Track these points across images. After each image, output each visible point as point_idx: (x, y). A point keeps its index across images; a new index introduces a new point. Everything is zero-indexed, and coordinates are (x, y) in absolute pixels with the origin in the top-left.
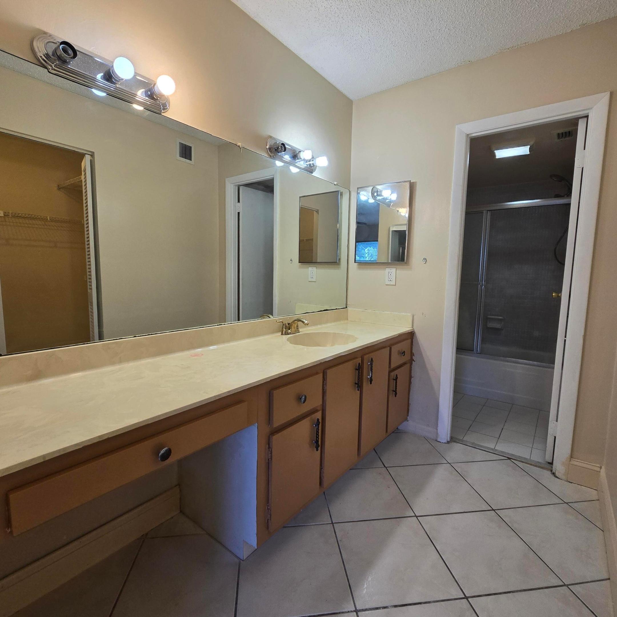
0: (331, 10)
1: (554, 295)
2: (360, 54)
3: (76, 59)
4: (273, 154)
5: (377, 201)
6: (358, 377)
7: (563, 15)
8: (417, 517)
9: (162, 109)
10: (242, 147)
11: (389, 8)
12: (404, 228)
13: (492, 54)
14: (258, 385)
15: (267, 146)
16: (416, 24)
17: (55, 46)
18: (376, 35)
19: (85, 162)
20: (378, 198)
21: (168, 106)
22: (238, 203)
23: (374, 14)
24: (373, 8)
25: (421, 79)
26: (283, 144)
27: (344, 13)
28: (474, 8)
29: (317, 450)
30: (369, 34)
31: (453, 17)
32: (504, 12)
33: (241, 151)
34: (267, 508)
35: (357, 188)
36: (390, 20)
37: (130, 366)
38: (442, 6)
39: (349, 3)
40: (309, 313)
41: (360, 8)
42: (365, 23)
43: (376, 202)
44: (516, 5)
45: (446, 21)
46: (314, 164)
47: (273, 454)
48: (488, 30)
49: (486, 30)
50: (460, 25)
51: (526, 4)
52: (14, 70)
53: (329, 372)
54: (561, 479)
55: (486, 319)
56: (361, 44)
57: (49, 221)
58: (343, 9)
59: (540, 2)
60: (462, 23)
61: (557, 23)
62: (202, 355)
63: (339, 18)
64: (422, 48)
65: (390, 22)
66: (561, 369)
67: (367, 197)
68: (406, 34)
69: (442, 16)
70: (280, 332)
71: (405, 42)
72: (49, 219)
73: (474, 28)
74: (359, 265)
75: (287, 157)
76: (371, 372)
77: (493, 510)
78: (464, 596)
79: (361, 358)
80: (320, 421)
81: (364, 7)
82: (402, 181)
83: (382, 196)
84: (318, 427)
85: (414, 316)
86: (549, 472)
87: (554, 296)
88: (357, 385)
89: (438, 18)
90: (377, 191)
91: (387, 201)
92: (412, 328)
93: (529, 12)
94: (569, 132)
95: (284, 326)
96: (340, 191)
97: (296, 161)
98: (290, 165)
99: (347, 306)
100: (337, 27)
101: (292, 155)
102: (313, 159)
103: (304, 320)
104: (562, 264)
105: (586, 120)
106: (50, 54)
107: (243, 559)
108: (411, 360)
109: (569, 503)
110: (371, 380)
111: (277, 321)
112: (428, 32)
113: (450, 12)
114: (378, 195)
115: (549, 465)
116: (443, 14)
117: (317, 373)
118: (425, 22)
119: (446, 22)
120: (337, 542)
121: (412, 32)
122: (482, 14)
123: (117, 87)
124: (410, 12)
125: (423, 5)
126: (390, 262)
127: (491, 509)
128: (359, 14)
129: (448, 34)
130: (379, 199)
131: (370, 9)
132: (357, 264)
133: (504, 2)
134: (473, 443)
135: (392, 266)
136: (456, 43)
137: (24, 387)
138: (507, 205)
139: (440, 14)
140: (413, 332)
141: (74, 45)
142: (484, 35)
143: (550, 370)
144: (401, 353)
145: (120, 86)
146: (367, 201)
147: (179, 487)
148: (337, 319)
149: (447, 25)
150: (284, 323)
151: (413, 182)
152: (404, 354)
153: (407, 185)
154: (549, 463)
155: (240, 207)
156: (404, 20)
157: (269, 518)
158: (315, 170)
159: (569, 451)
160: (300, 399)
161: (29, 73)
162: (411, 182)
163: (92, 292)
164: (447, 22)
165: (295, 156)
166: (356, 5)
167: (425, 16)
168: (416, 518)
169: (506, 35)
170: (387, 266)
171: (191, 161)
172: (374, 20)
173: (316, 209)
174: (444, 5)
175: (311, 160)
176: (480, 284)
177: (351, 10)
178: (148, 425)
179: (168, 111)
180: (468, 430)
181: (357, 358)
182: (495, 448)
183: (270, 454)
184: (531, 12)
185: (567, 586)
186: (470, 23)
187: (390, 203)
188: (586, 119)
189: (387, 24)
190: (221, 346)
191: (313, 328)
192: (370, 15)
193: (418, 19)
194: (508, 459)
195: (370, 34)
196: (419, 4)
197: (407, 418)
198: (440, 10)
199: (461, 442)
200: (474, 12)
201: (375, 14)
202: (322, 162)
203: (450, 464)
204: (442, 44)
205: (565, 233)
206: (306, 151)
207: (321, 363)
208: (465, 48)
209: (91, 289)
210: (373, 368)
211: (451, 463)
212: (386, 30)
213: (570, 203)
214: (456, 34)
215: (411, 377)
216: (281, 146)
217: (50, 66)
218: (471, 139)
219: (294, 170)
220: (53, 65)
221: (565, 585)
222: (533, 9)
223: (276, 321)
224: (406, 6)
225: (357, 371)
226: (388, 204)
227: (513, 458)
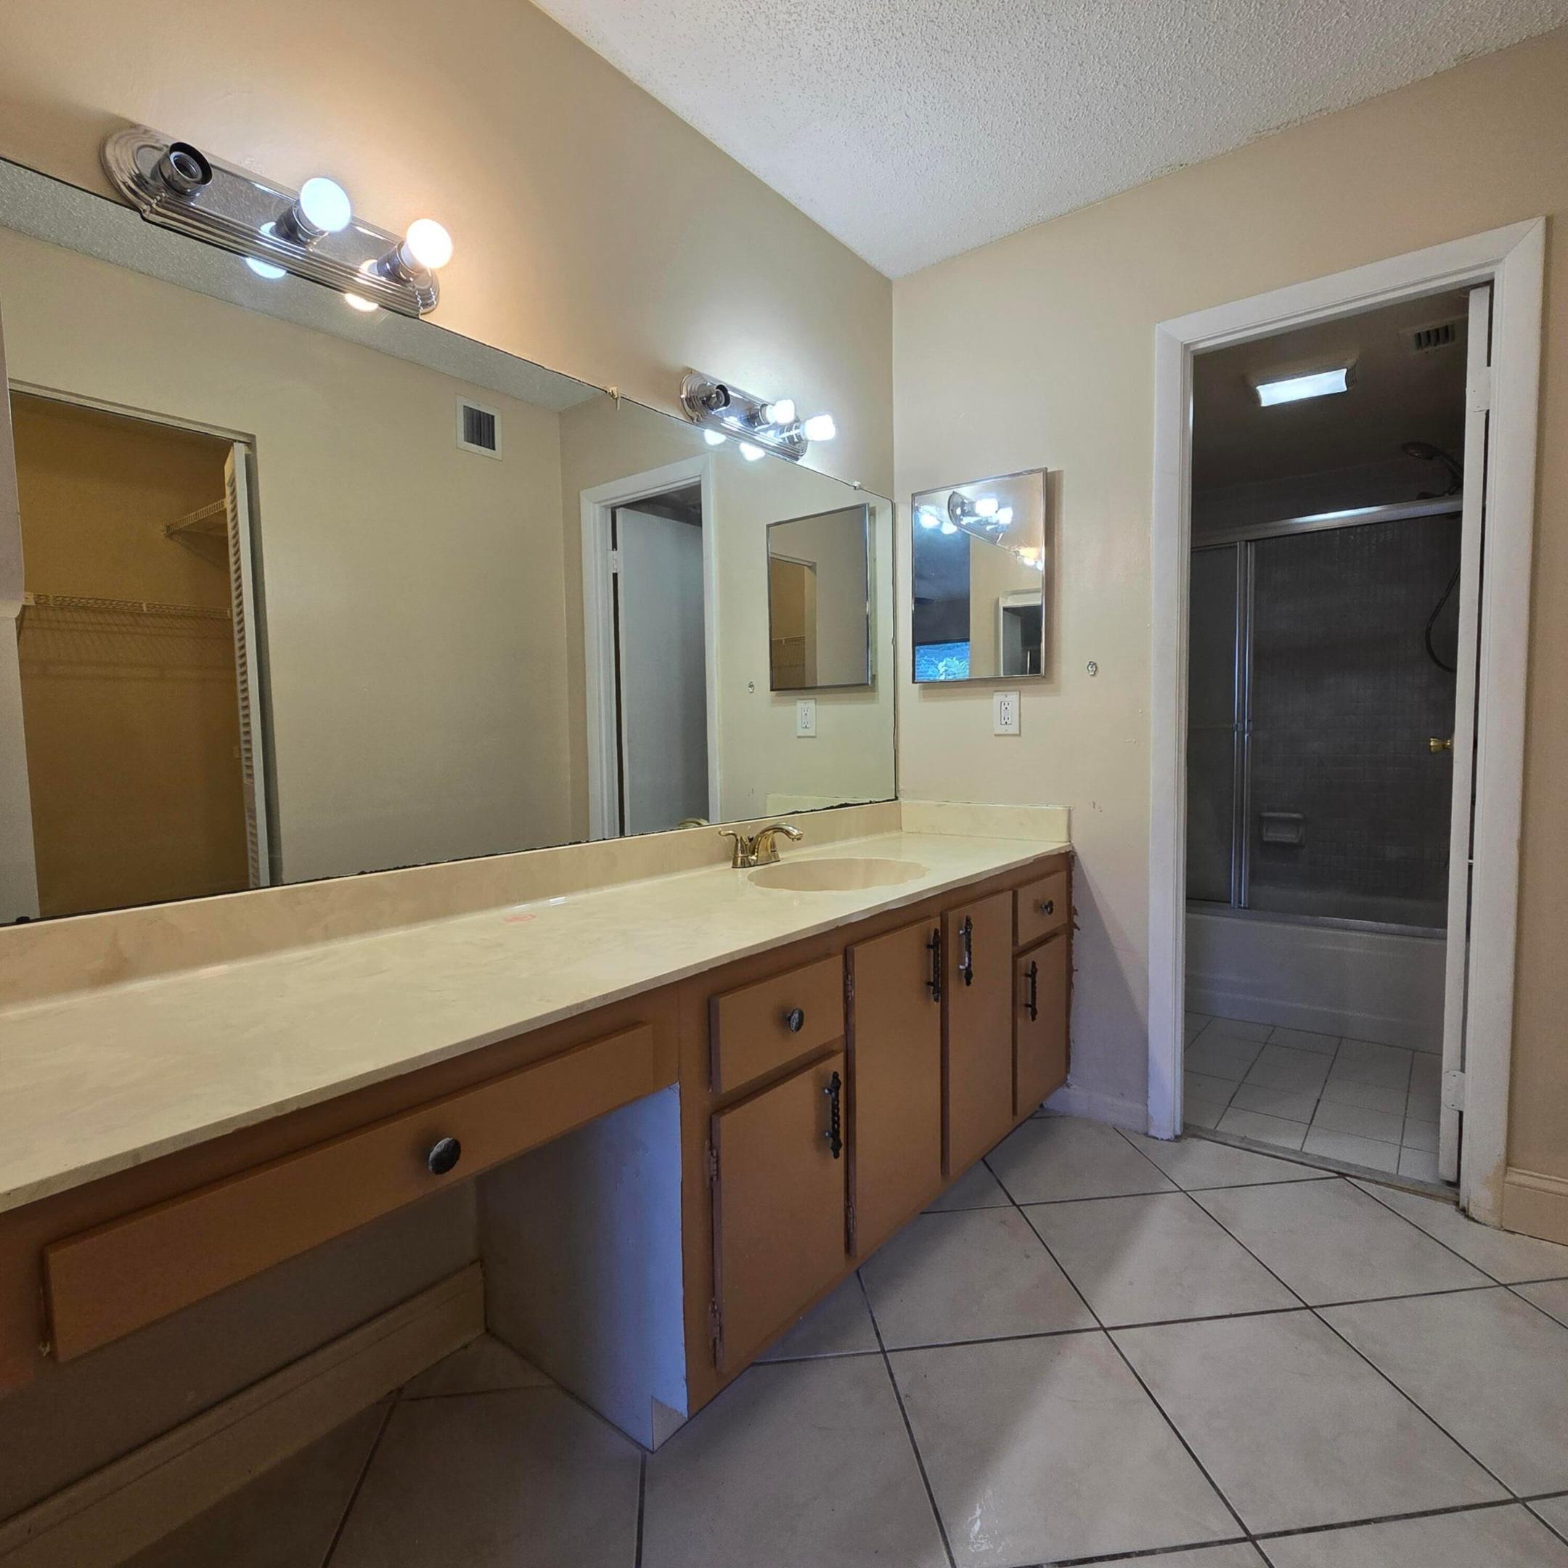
0: (831, 52)
1: (1432, 744)
2: (906, 161)
3: (208, 184)
4: (697, 413)
5: (963, 530)
6: (935, 967)
7: (1411, 33)
8: (1105, 1330)
9: (419, 306)
10: (620, 396)
11: (973, 39)
12: (1036, 600)
13: (1238, 144)
14: (677, 982)
15: (681, 393)
16: (1043, 76)
17: (158, 156)
18: (944, 109)
19: (234, 462)
20: (966, 520)
21: (434, 297)
22: (613, 550)
23: (936, 57)
24: (933, 42)
25: (1060, 216)
26: (721, 388)
27: (862, 58)
28: (1186, 29)
29: (836, 1156)
30: (925, 110)
31: (1135, 55)
32: (1263, 36)
33: (617, 407)
34: (710, 1309)
35: (913, 495)
36: (978, 70)
37: (352, 948)
38: (1107, 28)
39: (875, 32)
40: (801, 812)
41: (903, 44)
42: (915, 80)
43: (960, 530)
44: (1291, 15)
45: (1117, 64)
46: (802, 436)
47: (722, 1162)
48: (1223, 83)
49: (1220, 84)
50: (1152, 73)
51: (1317, 11)
52: (59, 245)
53: (860, 952)
54: (1484, 1224)
55: (1259, 822)
56: (907, 136)
57: (145, 614)
58: (860, 49)
59: (1351, 4)
60: (1157, 69)
61: (1397, 55)
62: (534, 917)
63: (852, 72)
64: (1061, 138)
65: (979, 75)
66: (1464, 940)
67: (938, 520)
68: (1018, 102)
69: (1106, 54)
70: (730, 860)
71: (1017, 123)
72: (145, 609)
73: (1190, 79)
74: (924, 688)
75: (733, 422)
76: (967, 953)
77: (1307, 1307)
78: (1244, 1535)
79: (941, 916)
80: (841, 1078)
81: (911, 42)
82: (1025, 472)
83: (976, 515)
84: (837, 1095)
85: (1072, 812)
86: (1451, 1209)
87: (1432, 749)
88: (932, 988)
89: (1097, 59)
90: (963, 504)
91: (988, 528)
92: (1069, 843)
93: (1325, 31)
94: (1446, 328)
95: (739, 845)
96: (868, 504)
97: (756, 430)
98: (740, 438)
99: (898, 795)
100: (845, 96)
101: (746, 415)
102: (797, 424)
103: (791, 828)
104: (1449, 669)
105: (1488, 291)
106: (147, 173)
107: (651, 1448)
108: (1070, 927)
109: (1510, 1285)
110: (968, 975)
111: (722, 833)
112: (1073, 97)
113: (1128, 42)
114: (964, 513)
115: (1449, 1188)
116: (1110, 47)
117: (828, 955)
118: (1064, 71)
119: (1118, 68)
120: (899, 1398)
121: (1032, 97)
122: (1207, 43)
123: (310, 253)
124: (1028, 47)
125: (1058, 27)
126: (1002, 676)
127: (1303, 1305)
128: (899, 59)
129: (1125, 97)
130: (969, 524)
131: (927, 44)
132: (920, 686)
133: (1262, 10)
134: (1243, 1139)
135: (1010, 688)
136: (1146, 119)
137: (84, 1000)
138: (1297, 524)
139: (1103, 47)
140: (1071, 853)
141: (203, 152)
142: (1214, 95)
143: (1435, 943)
144: (1043, 906)
145: (318, 251)
146: (937, 531)
147: (481, 1266)
148: (875, 828)
149: (1120, 75)
150: (739, 838)
151: (1053, 473)
152: (1052, 910)
153: (1039, 479)
154: (1449, 1183)
155: (618, 561)
156: (1012, 69)
157: (718, 1336)
158: (804, 451)
159: (1501, 1149)
160: (789, 1020)
161: (95, 249)
162: (1049, 471)
163: (253, 783)
164: (1120, 68)
165: (753, 416)
166: (892, 37)
167: (1065, 54)
168: (1102, 1332)
169: (1269, 92)
170: (997, 686)
171: (492, 451)
172: (937, 72)
173: (809, 562)
174: (1111, 26)
175: (794, 427)
176: (1239, 729)
177: (879, 50)
178: (400, 1077)
179: (433, 310)
180: (1229, 1106)
181: (928, 917)
182: (1302, 1148)
183: (715, 1165)
184: (1332, 32)
185: (1523, 1501)
186: (1179, 67)
187: (997, 532)
188: (1487, 289)
189: (970, 79)
190: (581, 896)
191: (814, 849)
192: (926, 60)
193: (1048, 64)
194: (1339, 1177)
195: (929, 108)
196: (1048, 26)
197: (1067, 1079)
198: (1102, 39)
199: (1211, 1138)
200: (1187, 40)
201: (940, 57)
202: (821, 429)
203: (1185, 1192)
204: (1110, 125)
205: (1451, 589)
206: (778, 403)
207: (838, 928)
208: (1169, 132)
209: (251, 776)
210: (972, 943)
211: (1189, 1191)
212: (967, 96)
213: (1460, 509)
214: (1145, 98)
215: (1070, 971)
216: (717, 393)
217: (146, 204)
218: (1194, 357)
219: (751, 453)
220: (153, 202)
221: (1516, 1500)
222: (1334, 21)
223: (720, 833)
224: (1014, 32)
225: (932, 951)
226: (993, 536)
227: (1353, 1173)
